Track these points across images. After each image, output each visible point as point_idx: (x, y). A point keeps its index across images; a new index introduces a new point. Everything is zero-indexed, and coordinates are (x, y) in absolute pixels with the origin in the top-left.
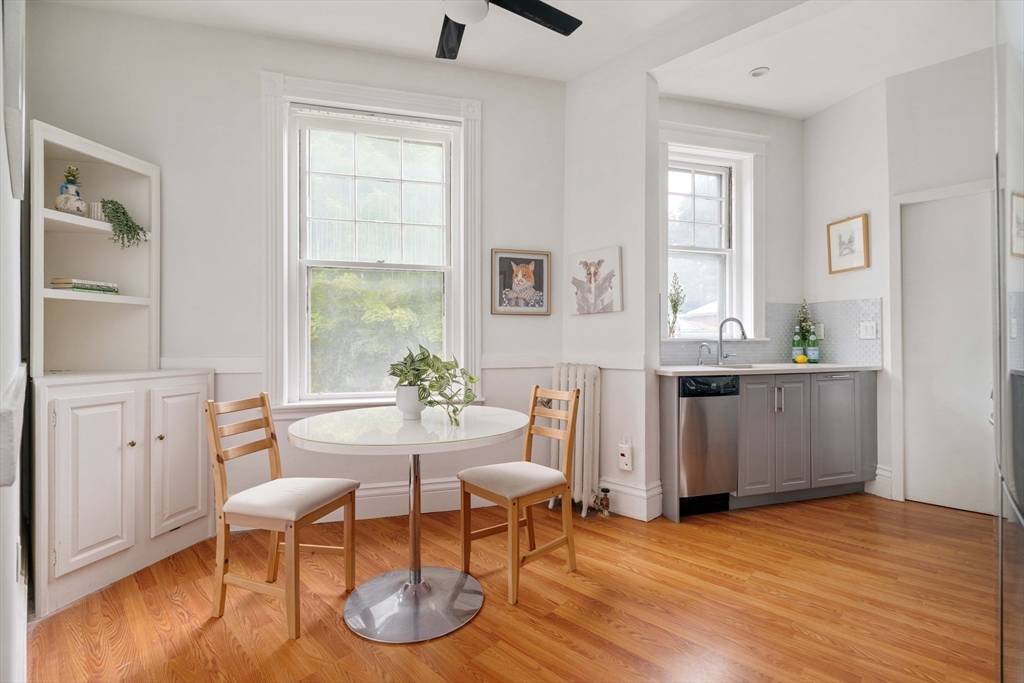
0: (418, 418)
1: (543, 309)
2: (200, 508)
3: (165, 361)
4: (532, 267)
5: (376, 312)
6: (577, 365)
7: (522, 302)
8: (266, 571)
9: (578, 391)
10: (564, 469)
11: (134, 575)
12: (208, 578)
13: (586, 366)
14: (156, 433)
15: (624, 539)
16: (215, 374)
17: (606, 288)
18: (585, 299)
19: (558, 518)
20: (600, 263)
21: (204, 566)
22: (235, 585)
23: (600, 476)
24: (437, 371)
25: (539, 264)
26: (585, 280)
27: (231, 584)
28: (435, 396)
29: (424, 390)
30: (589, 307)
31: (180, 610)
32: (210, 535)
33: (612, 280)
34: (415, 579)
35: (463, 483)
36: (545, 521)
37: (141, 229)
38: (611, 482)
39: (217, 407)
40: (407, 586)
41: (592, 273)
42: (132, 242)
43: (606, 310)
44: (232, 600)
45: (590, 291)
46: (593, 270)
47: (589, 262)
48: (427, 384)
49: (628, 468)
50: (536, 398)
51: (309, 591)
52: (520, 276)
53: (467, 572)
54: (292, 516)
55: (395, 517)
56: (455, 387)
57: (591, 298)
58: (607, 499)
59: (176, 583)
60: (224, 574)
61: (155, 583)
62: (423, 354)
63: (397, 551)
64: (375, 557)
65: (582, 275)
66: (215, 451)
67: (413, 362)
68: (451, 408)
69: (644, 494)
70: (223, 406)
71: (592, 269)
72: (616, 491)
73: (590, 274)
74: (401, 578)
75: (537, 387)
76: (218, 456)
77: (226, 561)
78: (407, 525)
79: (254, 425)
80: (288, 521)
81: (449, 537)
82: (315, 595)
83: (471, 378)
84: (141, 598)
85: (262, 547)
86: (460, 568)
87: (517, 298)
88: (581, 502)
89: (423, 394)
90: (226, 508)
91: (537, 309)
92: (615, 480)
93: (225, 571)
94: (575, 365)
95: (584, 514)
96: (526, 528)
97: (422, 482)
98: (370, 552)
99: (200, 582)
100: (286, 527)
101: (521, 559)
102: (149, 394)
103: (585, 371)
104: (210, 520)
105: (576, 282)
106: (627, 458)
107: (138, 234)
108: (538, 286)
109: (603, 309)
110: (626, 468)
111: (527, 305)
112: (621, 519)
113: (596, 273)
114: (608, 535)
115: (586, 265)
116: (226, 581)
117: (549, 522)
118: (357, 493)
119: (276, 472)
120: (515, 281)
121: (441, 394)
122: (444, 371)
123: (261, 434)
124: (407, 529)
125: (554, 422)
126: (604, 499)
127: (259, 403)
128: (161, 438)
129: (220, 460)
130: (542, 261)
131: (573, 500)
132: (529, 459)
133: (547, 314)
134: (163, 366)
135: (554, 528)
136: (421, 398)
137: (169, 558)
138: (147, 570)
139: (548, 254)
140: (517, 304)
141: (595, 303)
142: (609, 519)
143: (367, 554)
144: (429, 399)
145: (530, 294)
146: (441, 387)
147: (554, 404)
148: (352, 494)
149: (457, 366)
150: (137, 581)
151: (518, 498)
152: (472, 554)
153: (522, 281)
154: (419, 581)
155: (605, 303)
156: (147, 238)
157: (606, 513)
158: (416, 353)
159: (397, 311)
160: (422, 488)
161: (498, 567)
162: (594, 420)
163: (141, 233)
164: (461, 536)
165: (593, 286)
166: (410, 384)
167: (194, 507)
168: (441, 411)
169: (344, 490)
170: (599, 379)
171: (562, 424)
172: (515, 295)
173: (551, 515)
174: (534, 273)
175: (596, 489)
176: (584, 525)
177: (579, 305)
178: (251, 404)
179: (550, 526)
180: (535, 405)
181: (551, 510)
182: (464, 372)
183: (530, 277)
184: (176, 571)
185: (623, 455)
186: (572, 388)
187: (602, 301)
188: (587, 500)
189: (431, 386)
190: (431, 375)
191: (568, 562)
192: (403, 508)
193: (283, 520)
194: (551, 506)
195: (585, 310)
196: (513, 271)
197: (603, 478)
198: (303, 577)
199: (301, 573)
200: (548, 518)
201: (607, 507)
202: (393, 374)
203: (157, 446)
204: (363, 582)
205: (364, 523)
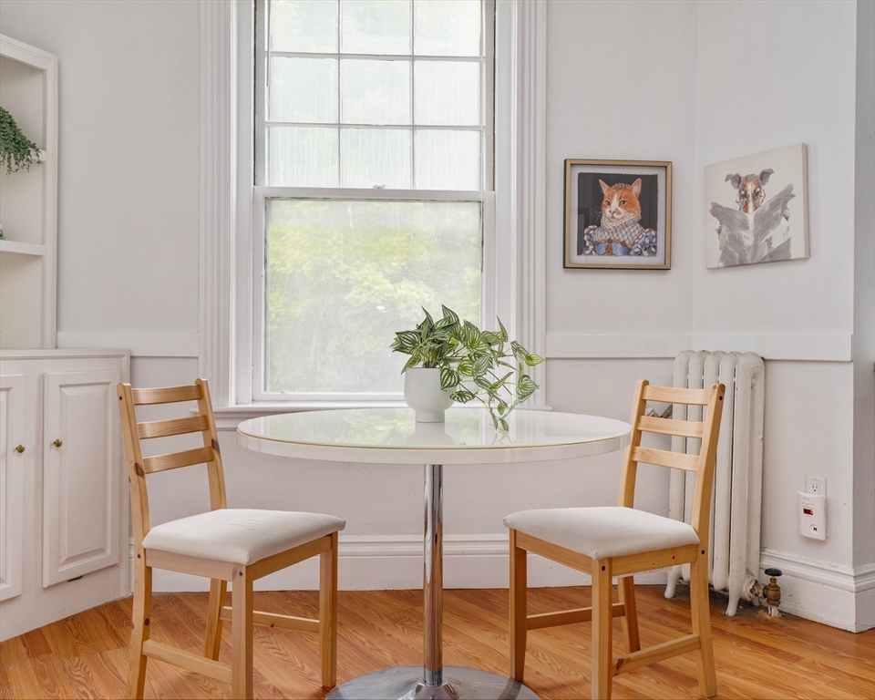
0: (439, 420)
1: (657, 260)
2: (109, 552)
3: (64, 337)
4: (636, 188)
5: (369, 288)
6: (718, 354)
7: (618, 248)
8: (203, 648)
9: (722, 388)
10: (696, 520)
11: (21, 637)
12: (120, 651)
13: (736, 355)
14: (52, 436)
15: (809, 656)
16: (132, 357)
17: (777, 219)
18: (736, 241)
19: (682, 613)
20: (765, 176)
21: (115, 635)
22: (159, 658)
23: (762, 548)
24: (472, 345)
25: (650, 184)
26: (736, 207)
27: (154, 657)
28: (468, 383)
29: (451, 373)
30: (742, 255)
31: (82, 689)
32: (123, 594)
33: (789, 204)
34: (433, 679)
35: (514, 533)
36: (657, 616)
37: (33, 146)
38: (786, 558)
39: (136, 393)
40: (419, 688)
41: (750, 193)
42: (21, 164)
43: (779, 257)
44: (154, 683)
45: (745, 226)
46: (750, 188)
47: (743, 175)
48: (454, 366)
49: (819, 535)
50: (643, 402)
51: (266, 683)
52: (615, 203)
53: (519, 680)
54: (243, 557)
55: (398, 591)
56: (500, 371)
57: (748, 238)
58: (777, 589)
59: (76, 654)
60: (144, 640)
61: (49, 651)
62: (447, 319)
63: (403, 639)
64: (368, 645)
65: (730, 198)
66: (133, 458)
67: (432, 329)
68: (495, 404)
69: (851, 583)
70: (144, 394)
71: (748, 186)
72: (794, 575)
73: (745, 196)
74: (410, 676)
75: (646, 383)
76: (136, 464)
77: (147, 622)
78: (421, 602)
79: (186, 427)
80: (238, 564)
81: (489, 626)
82: (275, 689)
83: (529, 358)
84: (30, 667)
85: (196, 616)
86: (507, 673)
87: (610, 241)
88: (725, 590)
89: (448, 382)
90: (146, 543)
91: (645, 260)
92: (793, 556)
93: (146, 637)
94: (715, 353)
95: (731, 610)
96: (624, 621)
97: (445, 538)
98: (361, 638)
99: (110, 654)
100: (234, 574)
101: (615, 662)
102: (42, 380)
103: (736, 362)
104: (123, 571)
105: (717, 211)
106: (817, 518)
107: (29, 153)
108: (649, 220)
109: (770, 255)
110: (814, 535)
111: (627, 252)
112: (802, 625)
113: (756, 194)
114: (778, 647)
115: (738, 180)
116: (146, 651)
117: (665, 619)
118: (341, 538)
119: (218, 499)
120: (607, 212)
121: (479, 381)
122: (483, 346)
123: (196, 441)
124: (419, 609)
125: (676, 442)
126: (769, 590)
127: (195, 394)
128: (58, 444)
129: (139, 471)
130: (655, 177)
131: (711, 586)
132: (629, 503)
133: (664, 269)
134: (60, 344)
135: (674, 627)
136: (444, 386)
137: (67, 619)
138: (38, 632)
139: (665, 166)
140: (609, 252)
141: (756, 246)
142: (782, 622)
143: (354, 639)
144: (458, 389)
145: (634, 234)
146: (478, 369)
147: (677, 410)
148: (332, 537)
149: (505, 336)
150: (25, 645)
151: (610, 559)
152: (527, 654)
153: (618, 213)
154: (440, 682)
155: (775, 245)
156: (41, 159)
157: (774, 611)
158: (437, 317)
159: (403, 285)
160: (445, 548)
161: (574, 678)
162: (751, 449)
163: (33, 152)
164: (509, 626)
165: (751, 216)
166: (427, 365)
167: (101, 551)
168: (478, 409)
169: (321, 529)
170: (761, 378)
171: (692, 444)
172: (606, 236)
173: (669, 608)
174: (641, 198)
175: (755, 571)
176: (732, 628)
177: (725, 251)
178: (183, 394)
179: (667, 624)
180: (641, 412)
181: (669, 600)
182: (517, 349)
183: (633, 205)
184: (77, 637)
185: (807, 512)
186: (709, 384)
187: (769, 242)
188: (738, 586)
189: (462, 368)
190: (462, 351)
191: (702, 682)
192: (413, 577)
193: (230, 563)
194: (669, 593)
195: (734, 260)
196: (602, 196)
197: (768, 552)
198: (257, 663)
199: (254, 658)
200: (664, 612)
201: (776, 600)
202: (401, 348)
203: (51, 454)
204: (349, 678)
205: (351, 595)
